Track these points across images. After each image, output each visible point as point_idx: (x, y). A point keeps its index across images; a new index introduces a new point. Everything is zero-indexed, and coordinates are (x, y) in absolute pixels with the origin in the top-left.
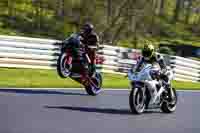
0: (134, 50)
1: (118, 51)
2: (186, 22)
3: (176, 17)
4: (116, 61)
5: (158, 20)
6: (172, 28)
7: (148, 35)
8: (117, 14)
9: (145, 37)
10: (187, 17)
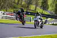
0: (6, 12)
1: (1, 13)
2: (21, 4)
3: (18, 3)
4: (1, 15)
5: (13, 3)
6: (17, 6)
7: (10, 8)
8: (1, 2)
9: (9, 9)
10: (21, 2)
